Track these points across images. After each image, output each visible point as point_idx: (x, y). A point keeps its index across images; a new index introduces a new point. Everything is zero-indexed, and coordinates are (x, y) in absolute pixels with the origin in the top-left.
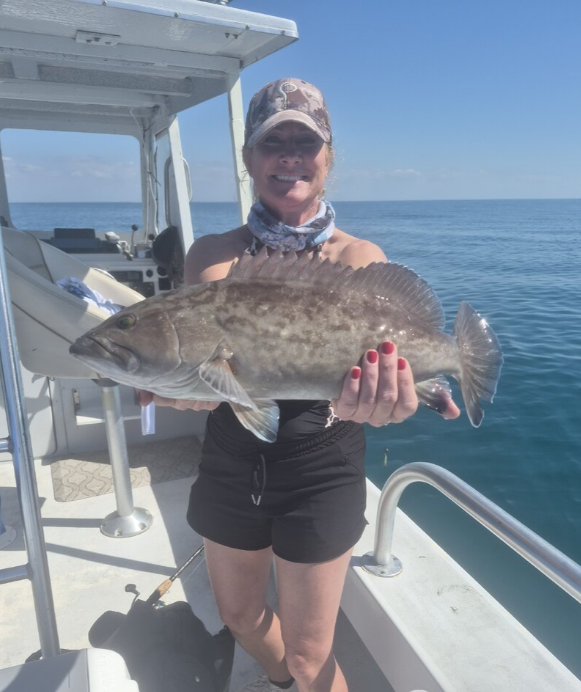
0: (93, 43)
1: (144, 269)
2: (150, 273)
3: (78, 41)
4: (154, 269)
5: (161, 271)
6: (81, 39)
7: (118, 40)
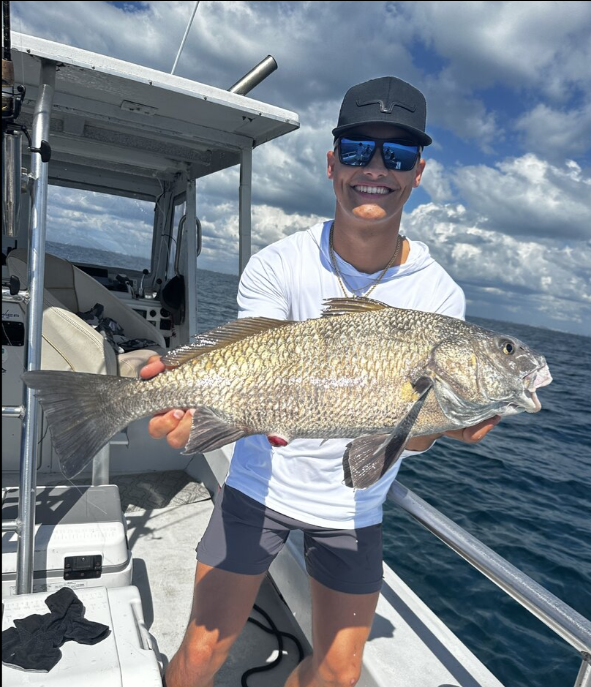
0: (135, 111)
1: (149, 309)
2: (153, 313)
3: (123, 108)
4: (158, 310)
5: (163, 312)
6: (125, 108)
7: (155, 111)
